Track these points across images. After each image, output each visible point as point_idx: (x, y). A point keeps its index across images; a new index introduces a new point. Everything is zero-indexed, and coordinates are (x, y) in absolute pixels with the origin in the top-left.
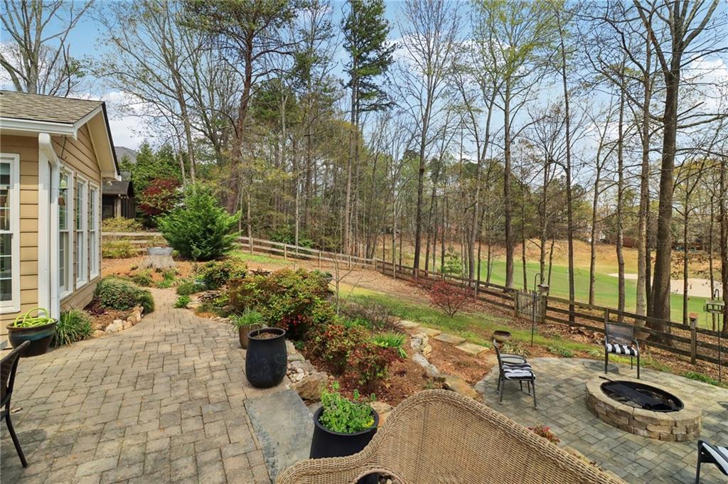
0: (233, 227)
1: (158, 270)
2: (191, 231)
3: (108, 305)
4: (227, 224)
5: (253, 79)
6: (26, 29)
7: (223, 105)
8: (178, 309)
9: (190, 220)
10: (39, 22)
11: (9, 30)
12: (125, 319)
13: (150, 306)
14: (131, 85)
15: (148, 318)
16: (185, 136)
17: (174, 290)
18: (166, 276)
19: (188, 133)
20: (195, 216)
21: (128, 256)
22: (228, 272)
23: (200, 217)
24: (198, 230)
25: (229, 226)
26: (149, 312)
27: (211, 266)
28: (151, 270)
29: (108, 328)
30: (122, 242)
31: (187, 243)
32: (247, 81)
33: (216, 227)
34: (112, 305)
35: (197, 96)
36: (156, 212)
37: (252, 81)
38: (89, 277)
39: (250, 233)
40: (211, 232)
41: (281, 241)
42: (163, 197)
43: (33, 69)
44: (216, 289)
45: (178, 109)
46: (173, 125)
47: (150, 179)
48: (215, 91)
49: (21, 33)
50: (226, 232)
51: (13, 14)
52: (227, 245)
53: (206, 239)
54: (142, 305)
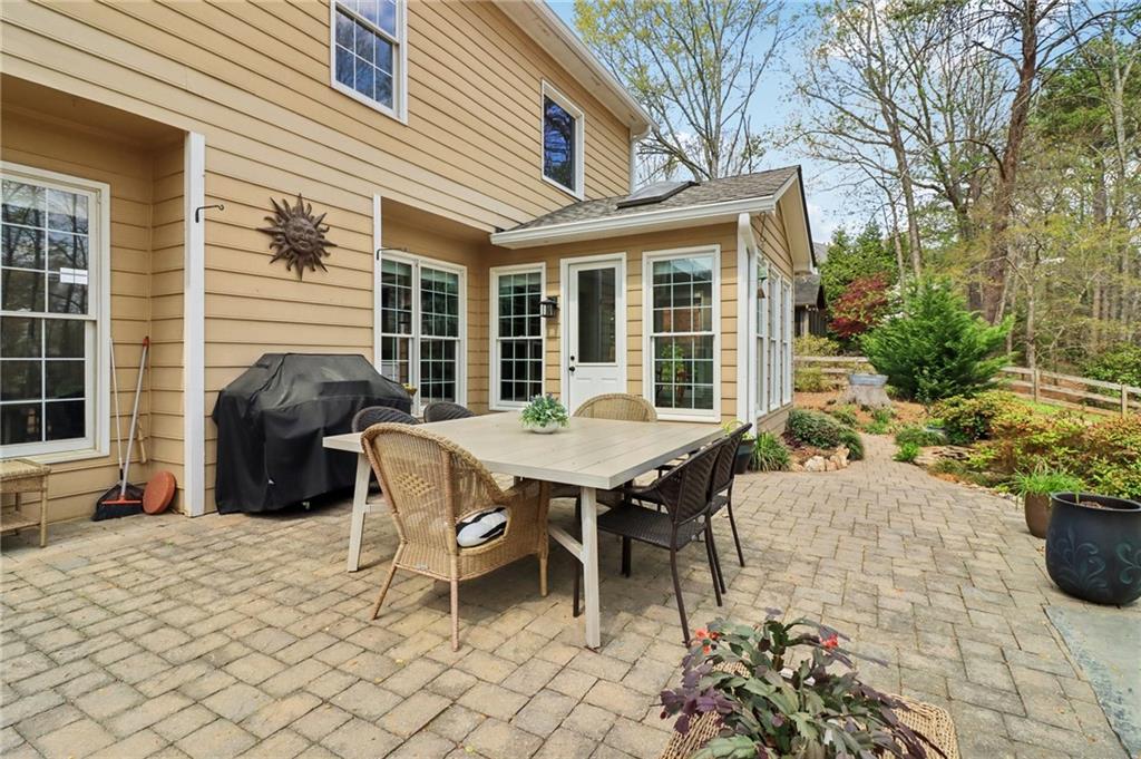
0: (995, 347)
1: (865, 408)
2: (915, 352)
3: (804, 440)
4: (984, 340)
5: (1039, 59)
6: (707, 117)
7: (973, 130)
8: (902, 464)
9: (914, 334)
10: (718, 103)
11: (692, 123)
12: (828, 457)
13: (858, 450)
14: (822, 147)
15: (856, 464)
16: (903, 201)
17: (892, 439)
18: (877, 417)
19: (909, 198)
20: (922, 328)
21: (819, 390)
22: (990, 417)
23: (931, 329)
24: (929, 351)
25: (987, 345)
26: (857, 459)
27: (957, 405)
28: (854, 407)
29: (807, 464)
30: (811, 370)
31: (909, 372)
32: (1026, 66)
33: (961, 347)
34: (809, 440)
35: (923, 130)
36: (857, 326)
37: (1038, 62)
38: (781, 400)
39: (1032, 359)
40: (951, 354)
41: (1113, 380)
42: (867, 304)
43: (714, 161)
44: (965, 444)
45: (891, 160)
46: (884, 187)
47: (846, 281)
48: (957, 112)
49: (702, 122)
50: (981, 355)
51: (695, 104)
52: (983, 378)
53: (942, 366)
54: (847, 446)
